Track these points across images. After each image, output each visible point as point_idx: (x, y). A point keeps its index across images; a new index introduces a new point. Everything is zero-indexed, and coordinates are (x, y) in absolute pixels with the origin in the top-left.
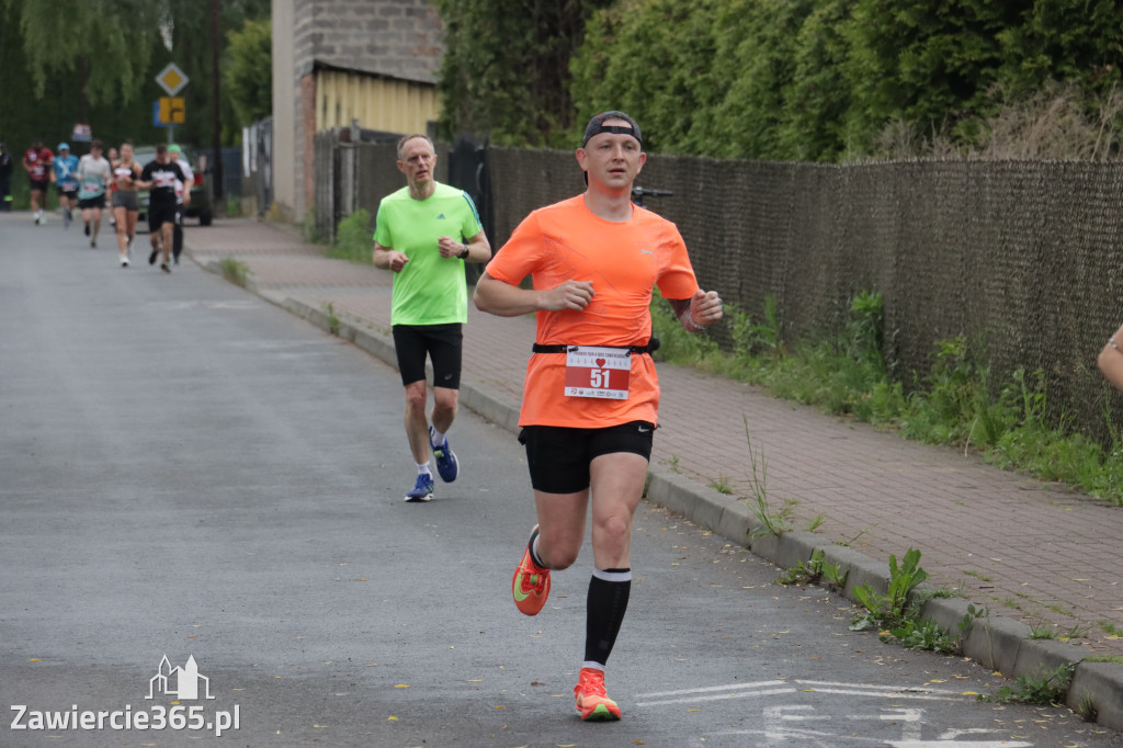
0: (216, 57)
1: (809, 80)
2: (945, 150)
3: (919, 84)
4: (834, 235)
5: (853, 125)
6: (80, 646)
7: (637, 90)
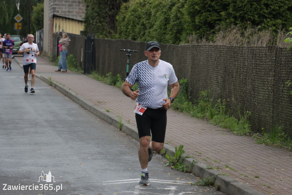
0: (30, 13)
1: (173, 23)
2: (204, 42)
3: (200, 25)
4: (177, 63)
5: (184, 35)
7: (132, 24)
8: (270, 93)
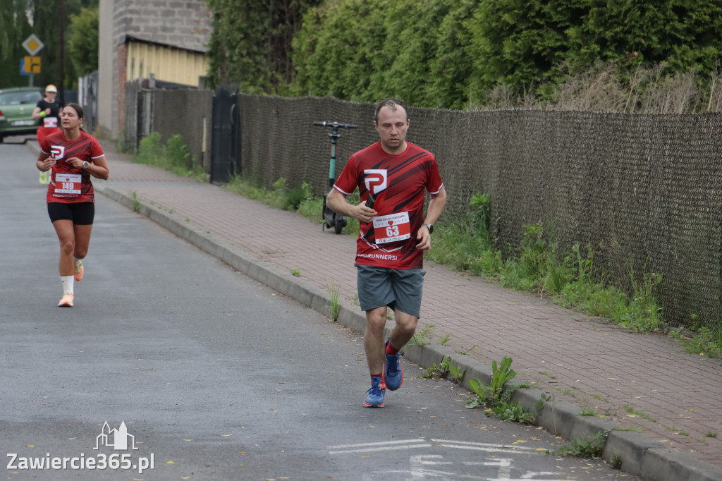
0: (62, 31)
1: (445, 56)
2: (531, 103)
3: (516, 61)
4: (461, 156)
5: (474, 86)
7: (336, 59)
8: (714, 229)
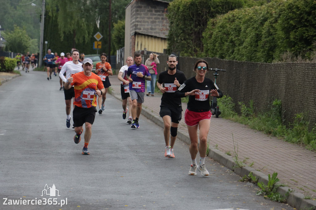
0: (110, 30)
1: (266, 39)
2: (300, 60)
3: (296, 41)
4: (269, 83)
5: (277, 52)
6: (38, 193)
7: (220, 41)
